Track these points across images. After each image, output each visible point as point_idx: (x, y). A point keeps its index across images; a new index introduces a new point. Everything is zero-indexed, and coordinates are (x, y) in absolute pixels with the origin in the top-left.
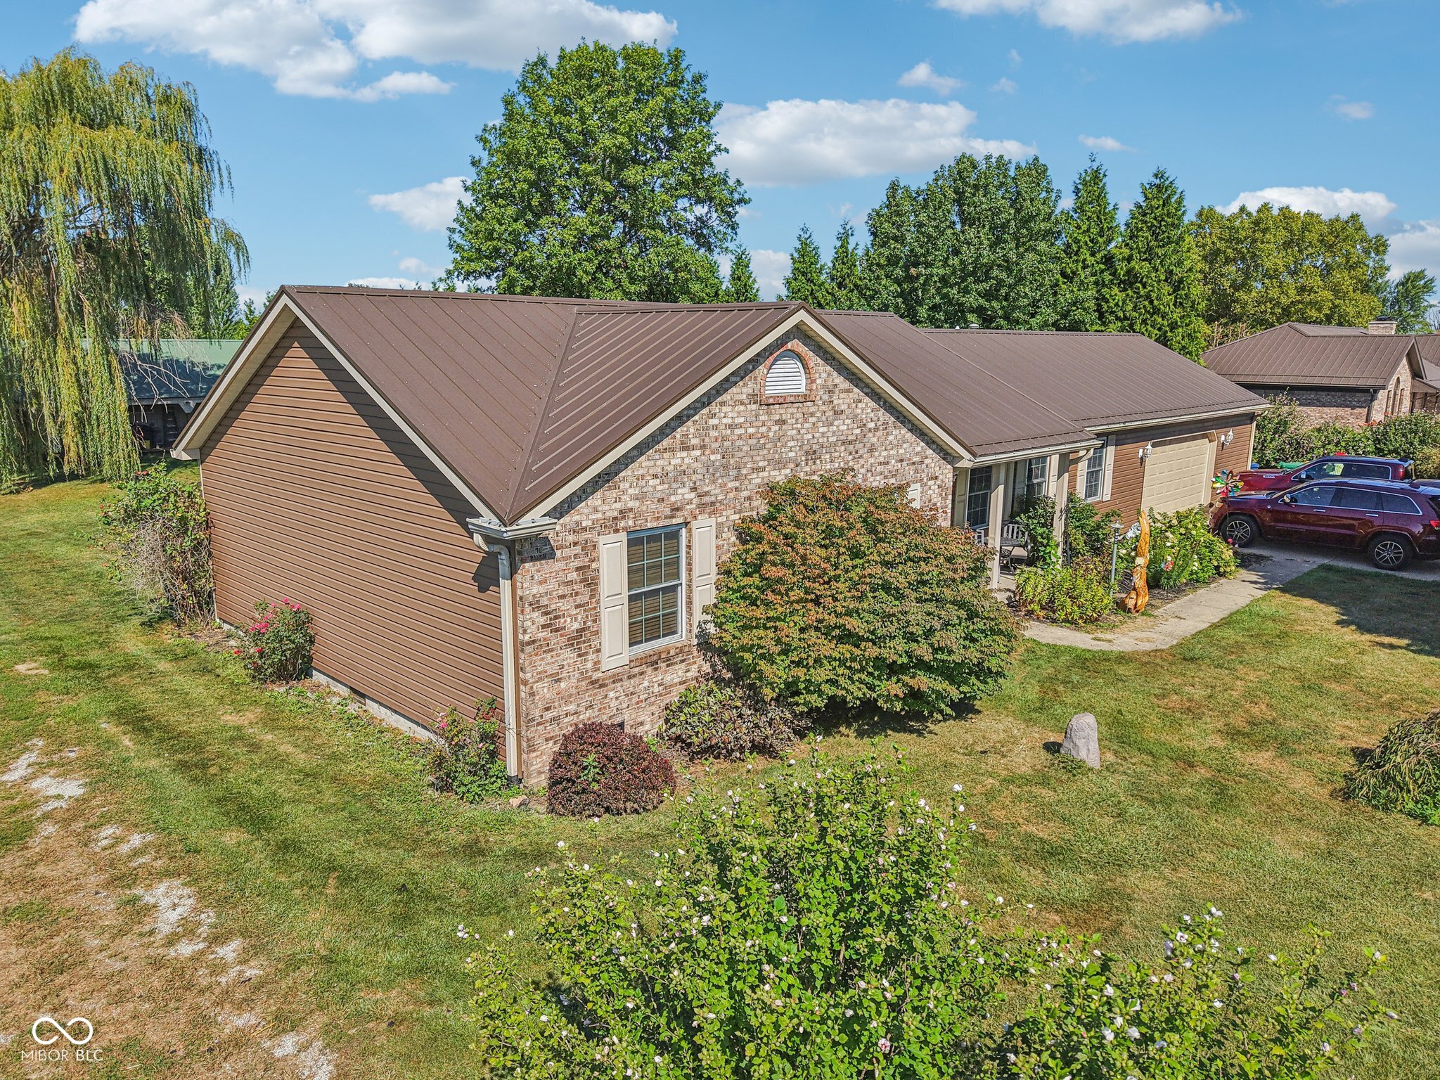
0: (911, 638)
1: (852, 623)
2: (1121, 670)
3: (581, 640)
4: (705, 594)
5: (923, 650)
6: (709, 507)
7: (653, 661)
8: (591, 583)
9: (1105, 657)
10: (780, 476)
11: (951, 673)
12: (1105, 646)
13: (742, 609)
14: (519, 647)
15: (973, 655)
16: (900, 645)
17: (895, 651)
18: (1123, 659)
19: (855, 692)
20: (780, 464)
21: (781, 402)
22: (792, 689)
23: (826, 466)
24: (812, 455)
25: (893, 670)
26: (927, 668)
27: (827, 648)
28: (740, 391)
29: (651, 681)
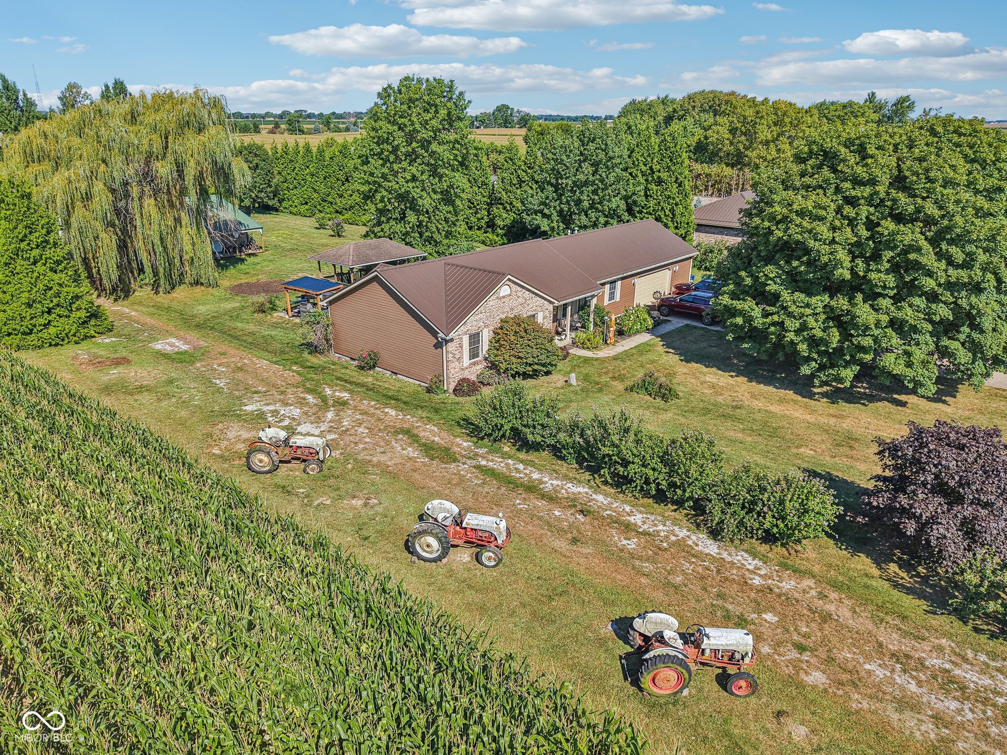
0: (534, 357)
1: (521, 355)
2: (594, 363)
3: (459, 359)
4: (486, 347)
5: (536, 361)
6: (487, 326)
7: (474, 364)
8: (461, 347)
9: (592, 359)
10: (503, 316)
11: (544, 365)
12: (595, 356)
13: (495, 352)
14: (447, 362)
15: (548, 361)
16: (531, 359)
17: (530, 360)
18: (597, 359)
19: (521, 370)
20: (504, 313)
21: (504, 297)
22: (507, 369)
23: (515, 312)
24: (512, 309)
25: (530, 365)
26: (537, 364)
27: (514, 360)
28: (494, 297)
29: (474, 368)
